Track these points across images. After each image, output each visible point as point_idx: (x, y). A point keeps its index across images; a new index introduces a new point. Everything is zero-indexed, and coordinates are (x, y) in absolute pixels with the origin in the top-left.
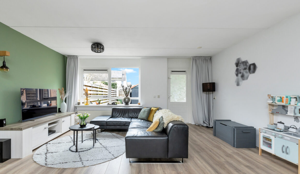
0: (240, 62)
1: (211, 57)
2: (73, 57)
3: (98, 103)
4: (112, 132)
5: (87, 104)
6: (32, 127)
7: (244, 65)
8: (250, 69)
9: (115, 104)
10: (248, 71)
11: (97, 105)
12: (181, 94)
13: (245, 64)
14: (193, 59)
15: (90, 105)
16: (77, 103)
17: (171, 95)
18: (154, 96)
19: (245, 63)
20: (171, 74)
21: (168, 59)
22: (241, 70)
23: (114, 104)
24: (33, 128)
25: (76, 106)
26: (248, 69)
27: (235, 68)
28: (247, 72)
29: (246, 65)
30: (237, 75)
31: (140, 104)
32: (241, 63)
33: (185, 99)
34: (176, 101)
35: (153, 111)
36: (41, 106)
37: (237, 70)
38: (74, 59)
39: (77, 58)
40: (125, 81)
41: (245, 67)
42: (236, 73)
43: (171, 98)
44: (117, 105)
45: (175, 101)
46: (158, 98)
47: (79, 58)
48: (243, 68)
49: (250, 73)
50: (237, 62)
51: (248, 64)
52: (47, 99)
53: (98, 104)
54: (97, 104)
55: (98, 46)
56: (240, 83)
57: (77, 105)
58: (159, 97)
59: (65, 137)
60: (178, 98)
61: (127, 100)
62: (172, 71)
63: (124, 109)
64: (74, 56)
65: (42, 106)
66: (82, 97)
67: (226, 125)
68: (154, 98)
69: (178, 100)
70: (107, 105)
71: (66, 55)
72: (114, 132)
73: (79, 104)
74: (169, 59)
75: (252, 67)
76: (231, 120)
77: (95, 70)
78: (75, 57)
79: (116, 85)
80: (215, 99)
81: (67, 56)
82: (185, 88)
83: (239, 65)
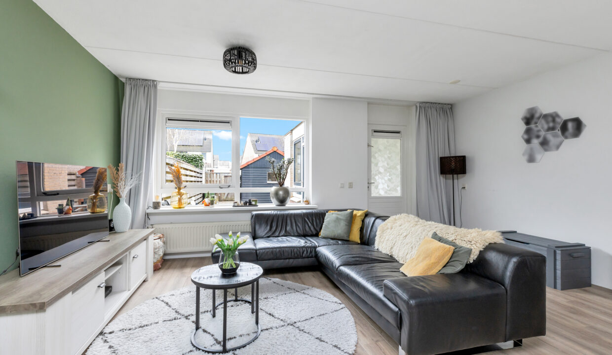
0: (537, 115)
1: (451, 105)
2: (144, 83)
3: (209, 202)
4: (271, 276)
5: (179, 205)
6: (71, 292)
7: (547, 122)
8: (564, 128)
9: (253, 203)
10: (560, 133)
11: (208, 208)
12: (392, 178)
13: (550, 119)
14: (420, 107)
15: (186, 208)
16: (152, 205)
17: (372, 182)
18: (342, 184)
19: (553, 117)
20: (373, 135)
21: (369, 103)
22: (539, 131)
23: (250, 204)
24: (73, 293)
25: (148, 211)
26: (559, 128)
27: (523, 127)
28: (555, 136)
29: (554, 121)
30: (528, 141)
31: (309, 204)
32: (539, 118)
33: (399, 189)
34: (382, 193)
35: (357, 218)
36: (35, 216)
37: (528, 131)
38: (146, 88)
39: (155, 86)
40: (210, 152)
41: (551, 125)
42: (526, 137)
43: (373, 187)
44: (257, 206)
45: (380, 194)
46: (349, 188)
47: (160, 86)
48: (546, 127)
49: (566, 138)
50: (528, 116)
51: (558, 120)
52: (55, 195)
53: (208, 206)
54: (206, 205)
55: (240, 56)
56: (538, 157)
57: (151, 210)
58: (351, 186)
59: (147, 302)
60: (386, 187)
61: (281, 193)
62: (375, 131)
63: (276, 215)
64: (146, 80)
65: (37, 214)
66: (161, 188)
67: (528, 244)
68: (341, 187)
69: (386, 192)
70: (232, 207)
71: (123, 77)
72: (276, 275)
73: (156, 205)
74: (372, 103)
75: (570, 125)
76: (515, 232)
77: (198, 121)
78: (148, 86)
79: (201, 160)
80: (466, 189)
81: (123, 80)
82: (399, 167)
83: (535, 120)
